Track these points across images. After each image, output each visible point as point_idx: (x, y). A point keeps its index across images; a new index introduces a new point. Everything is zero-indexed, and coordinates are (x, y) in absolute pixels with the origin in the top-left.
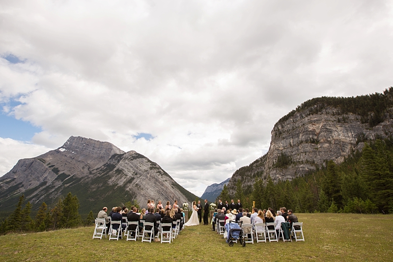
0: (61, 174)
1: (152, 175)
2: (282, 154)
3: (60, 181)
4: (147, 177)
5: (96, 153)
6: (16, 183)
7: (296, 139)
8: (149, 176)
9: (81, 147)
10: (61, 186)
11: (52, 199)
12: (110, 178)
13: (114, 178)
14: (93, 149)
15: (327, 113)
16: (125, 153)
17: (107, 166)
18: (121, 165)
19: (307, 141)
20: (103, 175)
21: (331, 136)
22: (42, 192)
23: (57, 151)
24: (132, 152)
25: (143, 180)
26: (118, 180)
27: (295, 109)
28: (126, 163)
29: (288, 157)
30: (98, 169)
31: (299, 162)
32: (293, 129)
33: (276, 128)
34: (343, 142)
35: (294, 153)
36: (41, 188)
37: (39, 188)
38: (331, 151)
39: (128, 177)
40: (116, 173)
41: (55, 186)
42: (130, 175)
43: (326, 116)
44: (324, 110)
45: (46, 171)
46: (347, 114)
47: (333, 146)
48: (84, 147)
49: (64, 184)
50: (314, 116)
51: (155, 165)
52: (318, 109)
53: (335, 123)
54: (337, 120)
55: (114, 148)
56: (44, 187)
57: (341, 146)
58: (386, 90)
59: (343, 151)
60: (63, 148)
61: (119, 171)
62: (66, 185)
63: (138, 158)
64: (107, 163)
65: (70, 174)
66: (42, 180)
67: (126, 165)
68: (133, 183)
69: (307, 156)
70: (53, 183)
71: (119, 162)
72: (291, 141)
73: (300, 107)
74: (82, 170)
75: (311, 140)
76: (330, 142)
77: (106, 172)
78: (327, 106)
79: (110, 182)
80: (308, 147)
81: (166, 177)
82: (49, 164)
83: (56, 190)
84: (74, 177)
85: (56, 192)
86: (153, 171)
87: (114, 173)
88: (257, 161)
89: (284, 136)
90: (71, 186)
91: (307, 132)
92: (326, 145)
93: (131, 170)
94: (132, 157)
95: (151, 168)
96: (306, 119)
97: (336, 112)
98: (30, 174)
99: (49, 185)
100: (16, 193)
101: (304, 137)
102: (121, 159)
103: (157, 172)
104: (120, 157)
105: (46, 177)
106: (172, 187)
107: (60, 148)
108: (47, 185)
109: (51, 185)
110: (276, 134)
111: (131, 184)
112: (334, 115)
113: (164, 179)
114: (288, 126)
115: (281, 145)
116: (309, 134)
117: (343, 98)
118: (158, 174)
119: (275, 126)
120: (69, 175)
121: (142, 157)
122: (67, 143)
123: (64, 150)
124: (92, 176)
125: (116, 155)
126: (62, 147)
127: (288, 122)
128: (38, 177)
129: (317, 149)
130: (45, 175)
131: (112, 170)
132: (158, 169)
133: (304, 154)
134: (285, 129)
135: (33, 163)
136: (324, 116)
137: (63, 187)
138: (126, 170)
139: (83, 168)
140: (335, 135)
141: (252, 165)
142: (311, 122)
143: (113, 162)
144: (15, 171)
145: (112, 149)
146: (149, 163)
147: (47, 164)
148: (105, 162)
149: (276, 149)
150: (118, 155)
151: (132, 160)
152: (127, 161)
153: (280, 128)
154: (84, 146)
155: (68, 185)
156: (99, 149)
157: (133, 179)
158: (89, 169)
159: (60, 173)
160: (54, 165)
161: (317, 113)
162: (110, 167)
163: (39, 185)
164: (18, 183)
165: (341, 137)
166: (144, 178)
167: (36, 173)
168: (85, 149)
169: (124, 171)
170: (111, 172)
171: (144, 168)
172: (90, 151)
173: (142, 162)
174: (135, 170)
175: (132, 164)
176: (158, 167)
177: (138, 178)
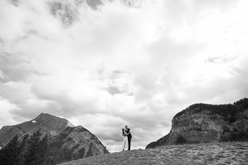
2: (179, 136)
4: (88, 145)
5: (56, 125)
7: (188, 127)
9: (47, 121)
12: (63, 144)
13: (65, 144)
14: (55, 123)
15: (204, 113)
16: (75, 127)
17: (62, 135)
19: (194, 129)
20: (59, 141)
21: (208, 127)
23: (31, 122)
24: (80, 127)
25: (86, 147)
26: (68, 145)
27: (185, 109)
28: (75, 134)
29: (183, 138)
30: (56, 136)
31: (191, 142)
32: (185, 121)
33: (174, 119)
34: (215, 131)
35: (187, 136)
38: (209, 136)
39: (76, 143)
40: (68, 140)
42: (77, 142)
43: (204, 115)
44: (202, 111)
46: (215, 115)
47: (210, 133)
48: (49, 121)
50: (197, 114)
51: (94, 137)
52: (199, 110)
53: (209, 119)
54: (210, 117)
55: (68, 123)
57: (214, 134)
58: (235, 102)
59: (216, 137)
60: (35, 120)
61: (70, 139)
63: (84, 131)
64: (62, 133)
67: (75, 135)
68: (78, 148)
69: (195, 138)
71: (70, 133)
72: (185, 128)
73: (188, 108)
75: (196, 129)
76: (208, 131)
77: (61, 139)
78: (204, 109)
79: (63, 146)
80: (195, 133)
81: (100, 145)
87: (66, 140)
88: (162, 139)
89: (180, 125)
91: (193, 123)
92: (206, 132)
93: (78, 139)
94: (80, 130)
95: (91, 139)
96: (193, 115)
97: (209, 113)
98: (9, 137)
101: (192, 126)
102: (72, 131)
103: (95, 142)
104: (71, 129)
110: (175, 123)
112: (208, 115)
113: (99, 147)
114: (182, 119)
115: (178, 130)
116: (195, 125)
117: (211, 105)
118: (96, 143)
119: (174, 118)
121: (87, 130)
123: (35, 121)
124: (51, 141)
125: (69, 127)
127: (181, 116)
129: (201, 134)
131: (65, 138)
132: (96, 140)
133: (193, 137)
134: (180, 120)
135: (12, 129)
136: (203, 115)
138: (74, 139)
140: (210, 126)
141: (158, 141)
142: (195, 118)
143: (66, 132)
146: (91, 135)
147: (22, 130)
148: (61, 132)
149: (175, 132)
150: (70, 128)
151: (79, 132)
152: (76, 133)
153: (177, 119)
156: (59, 123)
157: (78, 145)
161: (198, 113)
162: (64, 136)
165: (214, 128)
166: (86, 145)
167: (13, 136)
168: (49, 122)
169: (73, 140)
170: (65, 139)
171: (87, 138)
172: (52, 124)
173: (86, 134)
174: (81, 139)
175: (79, 135)
176: (96, 138)
177: (82, 145)
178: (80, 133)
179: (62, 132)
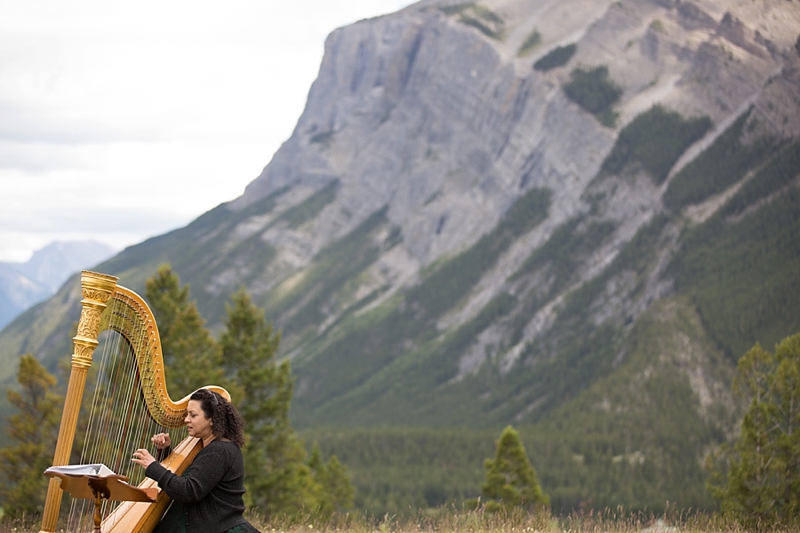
0: (640, 119)
3: (644, 179)
6: (347, 213)
10: (661, 221)
11: (609, 331)
22: (535, 279)
36: (522, 248)
37: (505, 247)
41: (610, 228)
45: (521, 101)
49: (676, 201)
56: (538, 237)
62: (701, 213)
65: (712, 112)
70: (594, 200)
82: (534, 40)
83: (633, 256)
84: (746, 139)
85: (630, 277)
90: (735, 219)
99: (572, 223)
100: (363, 292)
105: (535, 158)
108: (558, 216)
109: (581, 218)
120: (703, 126)
128: (482, 162)
130: (528, 138)
137: (674, 230)
144: (323, 128)
155: (711, 207)
159: (634, 107)
160: (570, 50)
163: (503, 226)
164: (362, 213)
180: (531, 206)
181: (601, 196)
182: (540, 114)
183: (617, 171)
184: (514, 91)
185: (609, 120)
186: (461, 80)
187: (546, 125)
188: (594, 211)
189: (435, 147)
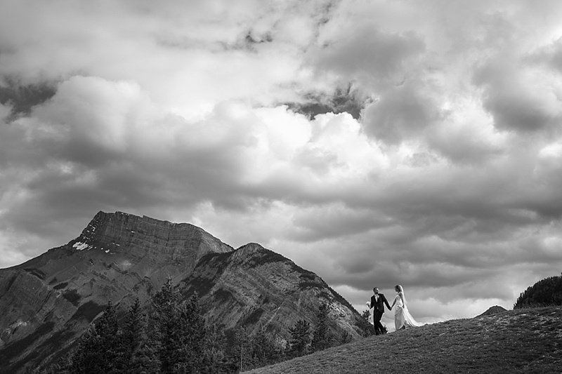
0: (85, 304)
1: (307, 302)
3: (85, 321)
4: (294, 308)
5: (163, 251)
8: (298, 304)
9: (125, 238)
13: (212, 311)
14: (156, 242)
16: (234, 251)
17: (192, 282)
18: (227, 279)
24: (251, 248)
25: (286, 314)
26: (223, 315)
28: (240, 275)
36: (42, 339)
37: (37, 338)
40: (217, 298)
41: (73, 334)
42: (251, 302)
45: (48, 297)
55: (205, 238)
56: (49, 335)
61: (224, 295)
64: (191, 276)
66: (40, 318)
67: (239, 279)
70: (68, 326)
71: (220, 271)
74: (134, 294)
82: (55, 280)
86: (308, 293)
93: (253, 291)
94: (254, 259)
95: (303, 286)
98: (12, 307)
99: (61, 332)
102: (227, 266)
103: (318, 296)
104: (222, 259)
105: (50, 314)
106: (358, 331)
107: (73, 242)
108: (56, 330)
111: (257, 327)
118: (321, 298)
121: (278, 258)
122: (89, 228)
125: (210, 255)
126: (80, 239)
128: (32, 314)
130: (49, 307)
132: (321, 288)
135: (14, 279)
138: (240, 291)
139: (136, 288)
143: (207, 272)
145: (200, 241)
146: (297, 275)
147: (50, 279)
148: (187, 274)
150: (217, 254)
151: (253, 266)
152: (241, 270)
154: (132, 235)
156: (170, 243)
158: (149, 291)
159: (82, 302)
160: (66, 284)
162: (202, 285)
167: (25, 303)
168: (136, 242)
169: (235, 295)
170: (205, 297)
171: (284, 285)
172: (148, 246)
173: (279, 271)
174: (263, 292)
175: (255, 275)
176: (319, 282)
177: (271, 309)
178: (257, 270)
179: (189, 273)
180: (48, 326)
181: (71, 325)
182: (54, 301)
183: (76, 319)
184: (46, 294)
185: (76, 304)
186: (29, 290)
187: (56, 304)
188: (68, 329)
189: (16, 308)
